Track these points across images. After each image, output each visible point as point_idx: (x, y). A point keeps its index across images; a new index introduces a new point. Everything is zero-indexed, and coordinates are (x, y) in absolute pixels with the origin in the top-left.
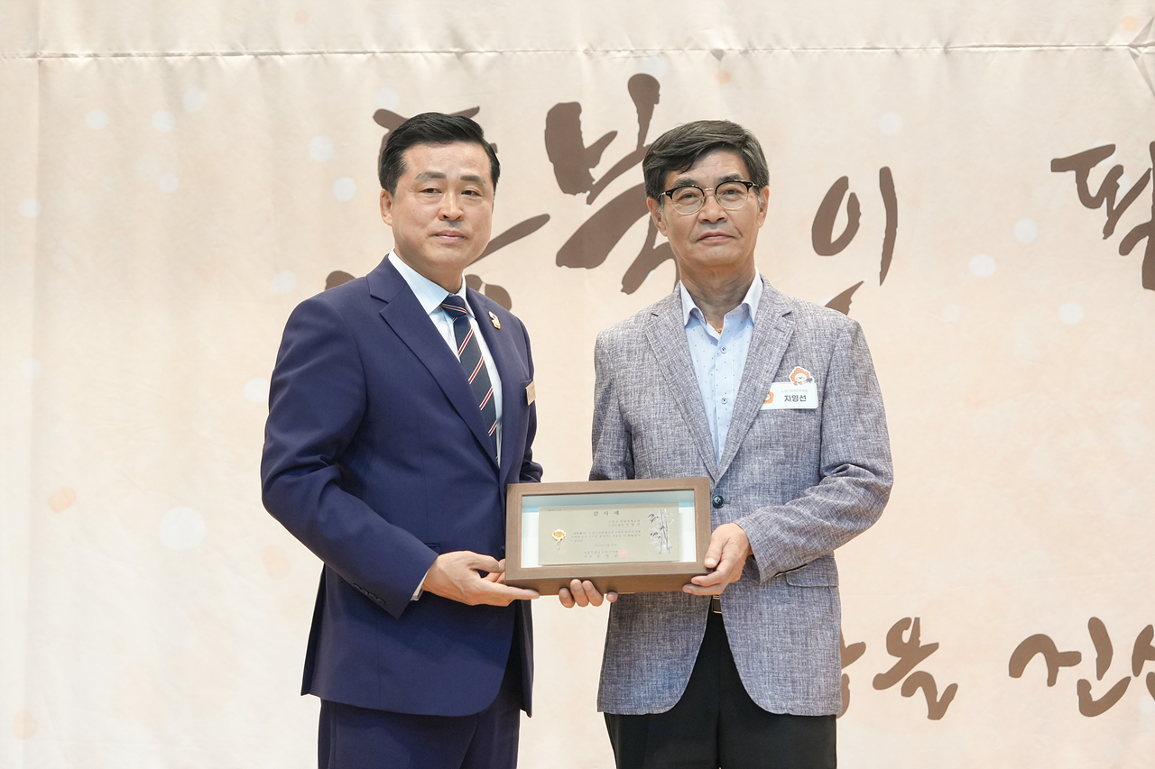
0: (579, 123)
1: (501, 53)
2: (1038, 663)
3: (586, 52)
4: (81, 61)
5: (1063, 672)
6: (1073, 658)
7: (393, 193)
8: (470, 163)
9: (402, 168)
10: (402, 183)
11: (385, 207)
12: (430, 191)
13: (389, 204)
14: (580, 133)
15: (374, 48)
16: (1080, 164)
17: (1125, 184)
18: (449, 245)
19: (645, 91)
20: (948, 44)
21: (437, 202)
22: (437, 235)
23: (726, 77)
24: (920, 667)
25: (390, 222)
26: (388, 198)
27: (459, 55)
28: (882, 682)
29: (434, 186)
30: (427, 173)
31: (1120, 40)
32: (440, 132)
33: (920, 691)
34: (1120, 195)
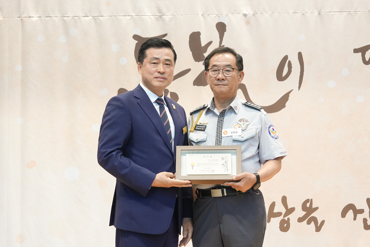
0: (200, 38)
1: (174, 15)
2: (350, 213)
3: (202, 15)
4: (35, 19)
5: (359, 216)
6: (362, 211)
7: (142, 64)
8: (168, 55)
9: (146, 56)
10: (145, 61)
11: (139, 68)
12: (155, 63)
13: (141, 67)
14: (200, 42)
15: (132, 14)
16: (363, 50)
18: (160, 81)
19: (221, 28)
20: (320, 11)
21: (157, 67)
22: (156, 78)
23: (248, 23)
24: (313, 215)
25: (141, 73)
26: (140, 65)
27: (160, 16)
28: (300, 220)
29: (156, 62)
30: (154, 58)
32: (158, 44)
33: (313, 223)
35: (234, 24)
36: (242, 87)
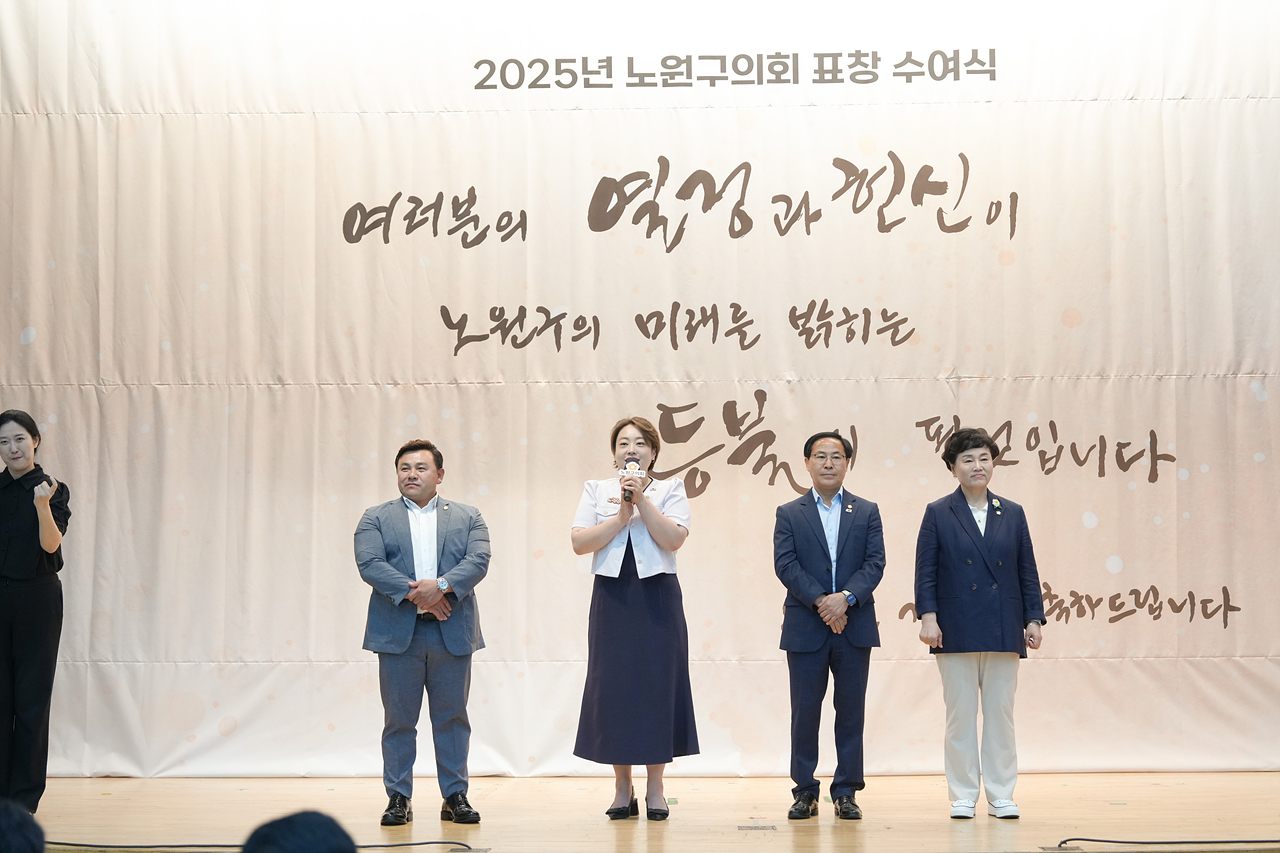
0: (736, 409)
1: (706, 382)
3: (738, 381)
4: (543, 384)
14: (736, 412)
15: (657, 380)
16: (927, 424)
19: (761, 396)
20: (877, 377)
23: (792, 391)
27: (689, 383)
31: (942, 376)
34: (942, 436)
35: (776, 392)
36: (785, 466)
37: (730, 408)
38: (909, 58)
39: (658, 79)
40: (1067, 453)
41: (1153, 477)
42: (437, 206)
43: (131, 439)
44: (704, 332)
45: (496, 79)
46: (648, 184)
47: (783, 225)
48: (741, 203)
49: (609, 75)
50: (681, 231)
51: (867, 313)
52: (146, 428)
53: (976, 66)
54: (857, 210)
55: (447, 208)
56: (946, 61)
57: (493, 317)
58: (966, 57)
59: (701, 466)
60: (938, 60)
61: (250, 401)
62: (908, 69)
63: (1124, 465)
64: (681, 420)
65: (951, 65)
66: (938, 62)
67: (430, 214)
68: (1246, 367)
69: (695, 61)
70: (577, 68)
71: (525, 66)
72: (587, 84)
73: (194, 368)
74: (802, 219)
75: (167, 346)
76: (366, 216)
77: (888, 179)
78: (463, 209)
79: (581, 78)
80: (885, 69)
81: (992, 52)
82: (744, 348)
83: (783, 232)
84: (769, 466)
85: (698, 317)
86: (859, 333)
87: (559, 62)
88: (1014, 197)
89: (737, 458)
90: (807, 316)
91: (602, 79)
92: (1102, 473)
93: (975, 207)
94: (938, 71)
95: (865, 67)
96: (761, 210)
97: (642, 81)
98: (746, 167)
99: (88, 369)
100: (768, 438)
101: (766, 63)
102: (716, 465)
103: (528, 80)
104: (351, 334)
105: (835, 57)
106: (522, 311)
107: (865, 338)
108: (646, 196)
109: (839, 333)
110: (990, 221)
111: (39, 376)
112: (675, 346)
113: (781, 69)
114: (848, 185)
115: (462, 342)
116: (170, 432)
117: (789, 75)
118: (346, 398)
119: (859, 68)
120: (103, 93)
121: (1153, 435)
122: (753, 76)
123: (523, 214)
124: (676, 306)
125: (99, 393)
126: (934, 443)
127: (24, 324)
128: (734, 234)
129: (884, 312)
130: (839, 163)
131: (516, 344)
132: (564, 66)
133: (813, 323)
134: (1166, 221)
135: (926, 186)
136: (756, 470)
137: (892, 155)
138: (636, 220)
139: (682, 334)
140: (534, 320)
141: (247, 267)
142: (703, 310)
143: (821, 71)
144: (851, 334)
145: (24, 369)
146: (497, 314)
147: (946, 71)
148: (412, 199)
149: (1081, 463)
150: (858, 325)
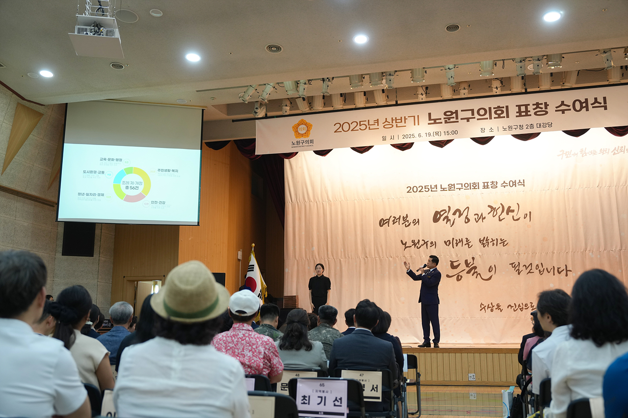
2: (510, 307)
6: (513, 307)
16: (512, 264)
17: (516, 266)
19: (473, 258)
23: (480, 257)
24: (500, 307)
28: (496, 309)
31: (515, 253)
35: (477, 257)
36: (479, 274)
37: (466, 261)
38: (504, 182)
39: (448, 189)
40: (545, 270)
41: (567, 275)
42: (399, 218)
43: (335, 270)
44: (460, 244)
45: (411, 190)
46: (446, 212)
47: (477, 220)
48: (467, 216)
49: (436, 189)
50: (454, 222)
51: (497, 239)
52: (338, 268)
53: (520, 184)
54: (494, 217)
55: (401, 218)
56: (513, 183)
57: (412, 242)
58: (517, 182)
59: (460, 274)
60: (511, 182)
61: (360, 262)
62: (504, 185)
63: (559, 273)
64: (455, 264)
65: (514, 183)
66: (511, 183)
67: (398, 220)
68: (588, 249)
69: (456, 185)
70: (429, 187)
71: (418, 187)
72: (432, 191)
73: (348, 255)
74: (481, 219)
75: (342, 250)
76: (384, 221)
77: (501, 209)
78: (405, 219)
79: (430, 189)
80: (499, 185)
81: (524, 180)
82: (469, 248)
83: (477, 222)
84: (476, 274)
85: (458, 241)
86: (495, 244)
87: (425, 186)
88: (530, 212)
89: (468, 272)
90: (483, 240)
91: (435, 189)
92: (554, 275)
93: (521, 215)
94: (511, 185)
95: (494, 185)
96: (472, 217)
97: (444, 190)
98: (468, 208)
99: (326, 256)
100: (475, 268)
101: (472, 185)
102: (464, 274)
103: (418, 191)
104: (381, 246)
105: (487, 183)
106: (419, 240)
107: (497, 245)
108: (446, 215)
109: (490, 244)
110: (525, 218)
111: (316, 257)
112: (453, 248)
113: (475, 186)
114: (491, 211)
115: (406, 248)
116: (343, 268)
117: (477, 187)
118: (381, 260)
119: (493, 185)
120: (328, 197)
121: (566, 265)
122: (469, 187)
123: (418, 219)
124: (453, 239)
125: (328, 260)
126: (514, 268)
127: (312, 246)
128: (466, 223)
129: (501, 239)
130: (489, 206)
131: (418, 248)
132: (426, 187)
133: (485, 242)
134: (567, 217)
135: (510, 210)
136: (473, 275)
137: (501, 204)
138: (444, 220)
139: (455, 245)
140: (421, 243)
141: (359, 233)
142: (459, 239)
143: (484, 186)
144: (493, 244)
145: (313, 256)
146: (413, 241)
147: (513, 185)
148: (394, 217)
149: (549, 272)
150: (495, 242)
